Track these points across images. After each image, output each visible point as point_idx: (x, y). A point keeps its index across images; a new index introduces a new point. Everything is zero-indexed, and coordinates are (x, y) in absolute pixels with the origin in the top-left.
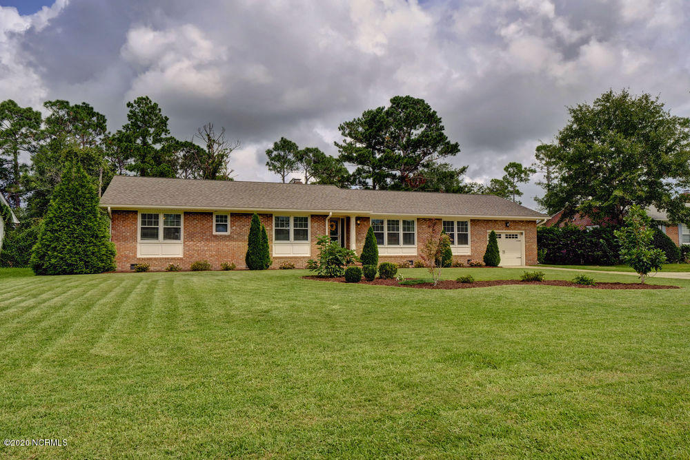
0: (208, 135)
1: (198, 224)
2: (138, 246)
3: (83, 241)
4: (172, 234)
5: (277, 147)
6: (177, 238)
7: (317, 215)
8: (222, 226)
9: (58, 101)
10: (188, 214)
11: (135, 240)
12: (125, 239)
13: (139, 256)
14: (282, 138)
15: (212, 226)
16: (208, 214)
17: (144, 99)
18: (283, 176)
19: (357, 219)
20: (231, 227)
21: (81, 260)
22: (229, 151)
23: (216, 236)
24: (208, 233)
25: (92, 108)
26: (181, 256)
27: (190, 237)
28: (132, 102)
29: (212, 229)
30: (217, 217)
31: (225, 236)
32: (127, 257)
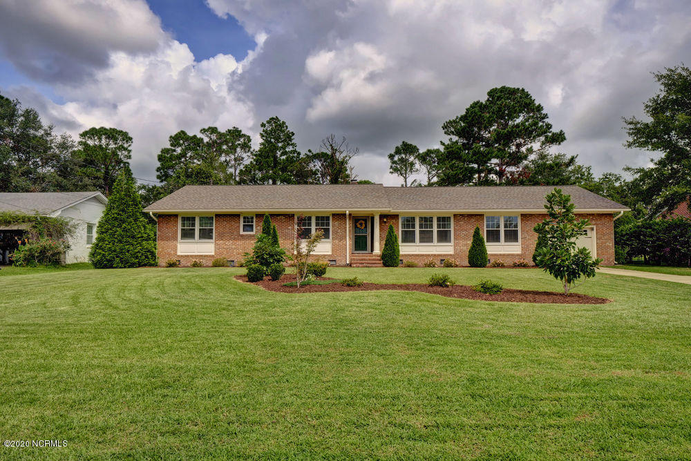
0: (331, 145)
1: (226, 225)
2: (179, 245)
3: (120, 241)
4: (206, 234)
5: (398, 151)
6: (211, 238)
7: (338, 214)
8: (248, 227)
9: (210, 128)
10: (218, 216)
11: (176, 239)
12: (168, 239)
13: (179, 254)
14: (403, 142)
15: (239, 227)
16: (236, 216)
17: (274, 119)
18: (405, 178)
19: (382, 217)
20: (256, 227)
21: (118, 257)
22: (348, 158)
23: (242, 236)
24: (235, 233)
25: (241, 131)
26: (213, 254)
27: (221, 236)
28: (265, 122)
29: (239, 229)
30: (244, 218)
31: (251, 236)
32: (169, 254)
